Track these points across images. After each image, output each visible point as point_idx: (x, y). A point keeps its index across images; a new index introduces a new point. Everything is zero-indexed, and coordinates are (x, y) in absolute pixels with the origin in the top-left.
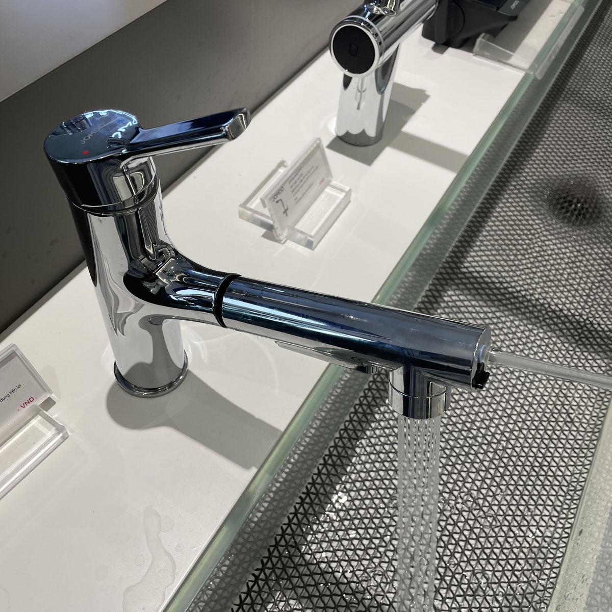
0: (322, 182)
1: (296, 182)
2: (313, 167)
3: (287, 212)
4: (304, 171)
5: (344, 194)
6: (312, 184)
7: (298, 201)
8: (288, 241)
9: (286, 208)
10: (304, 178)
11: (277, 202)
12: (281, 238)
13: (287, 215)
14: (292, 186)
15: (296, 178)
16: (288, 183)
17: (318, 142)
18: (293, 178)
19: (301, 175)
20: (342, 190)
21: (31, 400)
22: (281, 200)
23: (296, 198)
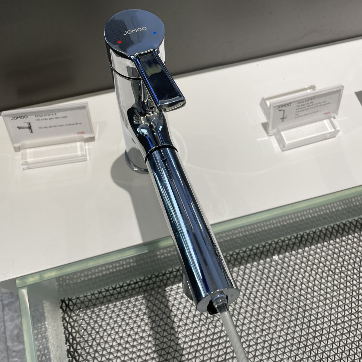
0: (326, 113)
1: (304, 105)
2: (325, 102)
3: (285, 120)
4: (315, 101)
5: (333, 130)
6: (317, 112)
7: (297, 116)
8: (274, 136)
9: (285, 116)
10: (313, 105)
11: (280, 110)
12: (269, 132)
13: (283, 121)
14: (299, 106)
15: (305, 103)
16: (297, 103)
17: (341, 88)
18: (303, 102)
19: (312, 102)
20: (334, 127)
21: (82, 133)
22: (284, 111)
23: (298, 114)
